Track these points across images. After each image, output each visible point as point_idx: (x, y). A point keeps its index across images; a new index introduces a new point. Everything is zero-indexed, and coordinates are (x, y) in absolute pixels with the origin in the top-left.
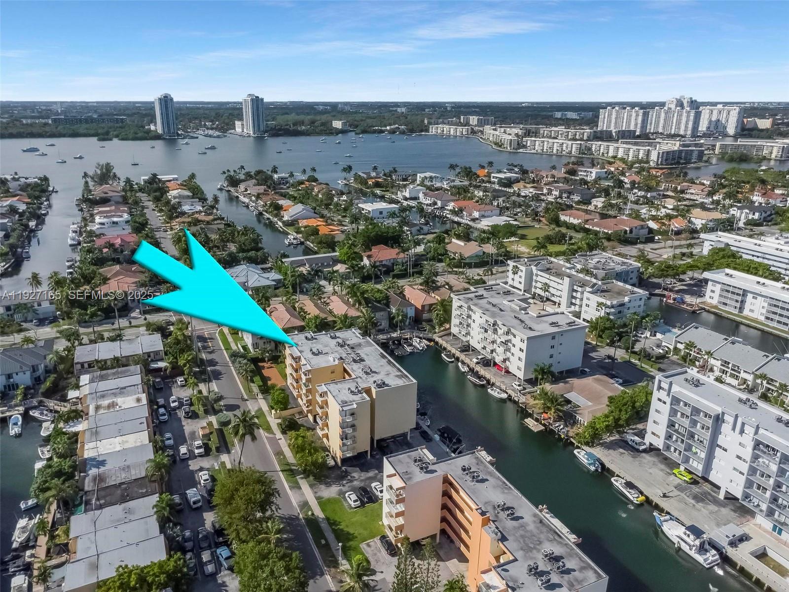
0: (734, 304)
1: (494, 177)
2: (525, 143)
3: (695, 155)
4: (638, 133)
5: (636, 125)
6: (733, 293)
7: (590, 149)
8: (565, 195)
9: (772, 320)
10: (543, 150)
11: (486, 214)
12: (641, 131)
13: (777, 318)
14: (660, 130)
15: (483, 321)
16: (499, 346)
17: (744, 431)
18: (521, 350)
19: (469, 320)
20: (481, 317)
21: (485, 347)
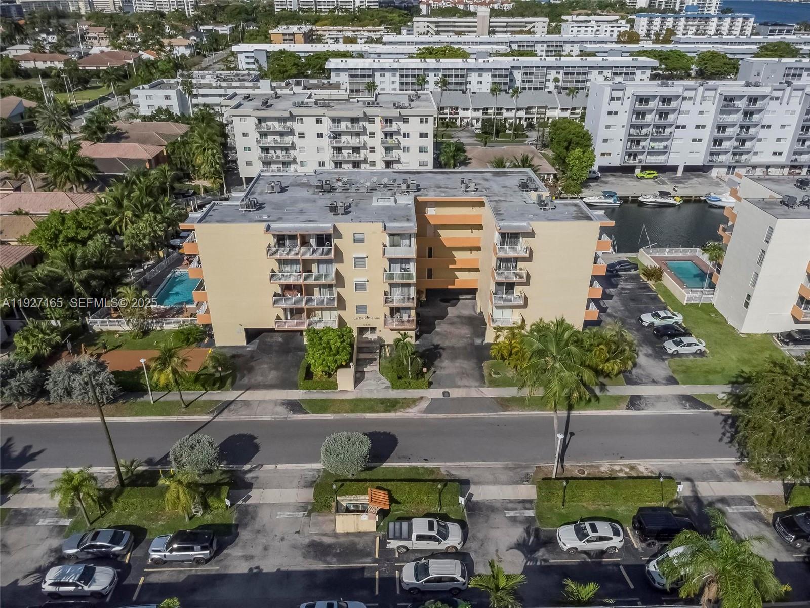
6: (363, 76)
15: (326, 126)
16: (372, 150)
17: (704, 99)
18: (421, 135)
19: (288, 140)
20: (319, 121)
21: (338, 164)
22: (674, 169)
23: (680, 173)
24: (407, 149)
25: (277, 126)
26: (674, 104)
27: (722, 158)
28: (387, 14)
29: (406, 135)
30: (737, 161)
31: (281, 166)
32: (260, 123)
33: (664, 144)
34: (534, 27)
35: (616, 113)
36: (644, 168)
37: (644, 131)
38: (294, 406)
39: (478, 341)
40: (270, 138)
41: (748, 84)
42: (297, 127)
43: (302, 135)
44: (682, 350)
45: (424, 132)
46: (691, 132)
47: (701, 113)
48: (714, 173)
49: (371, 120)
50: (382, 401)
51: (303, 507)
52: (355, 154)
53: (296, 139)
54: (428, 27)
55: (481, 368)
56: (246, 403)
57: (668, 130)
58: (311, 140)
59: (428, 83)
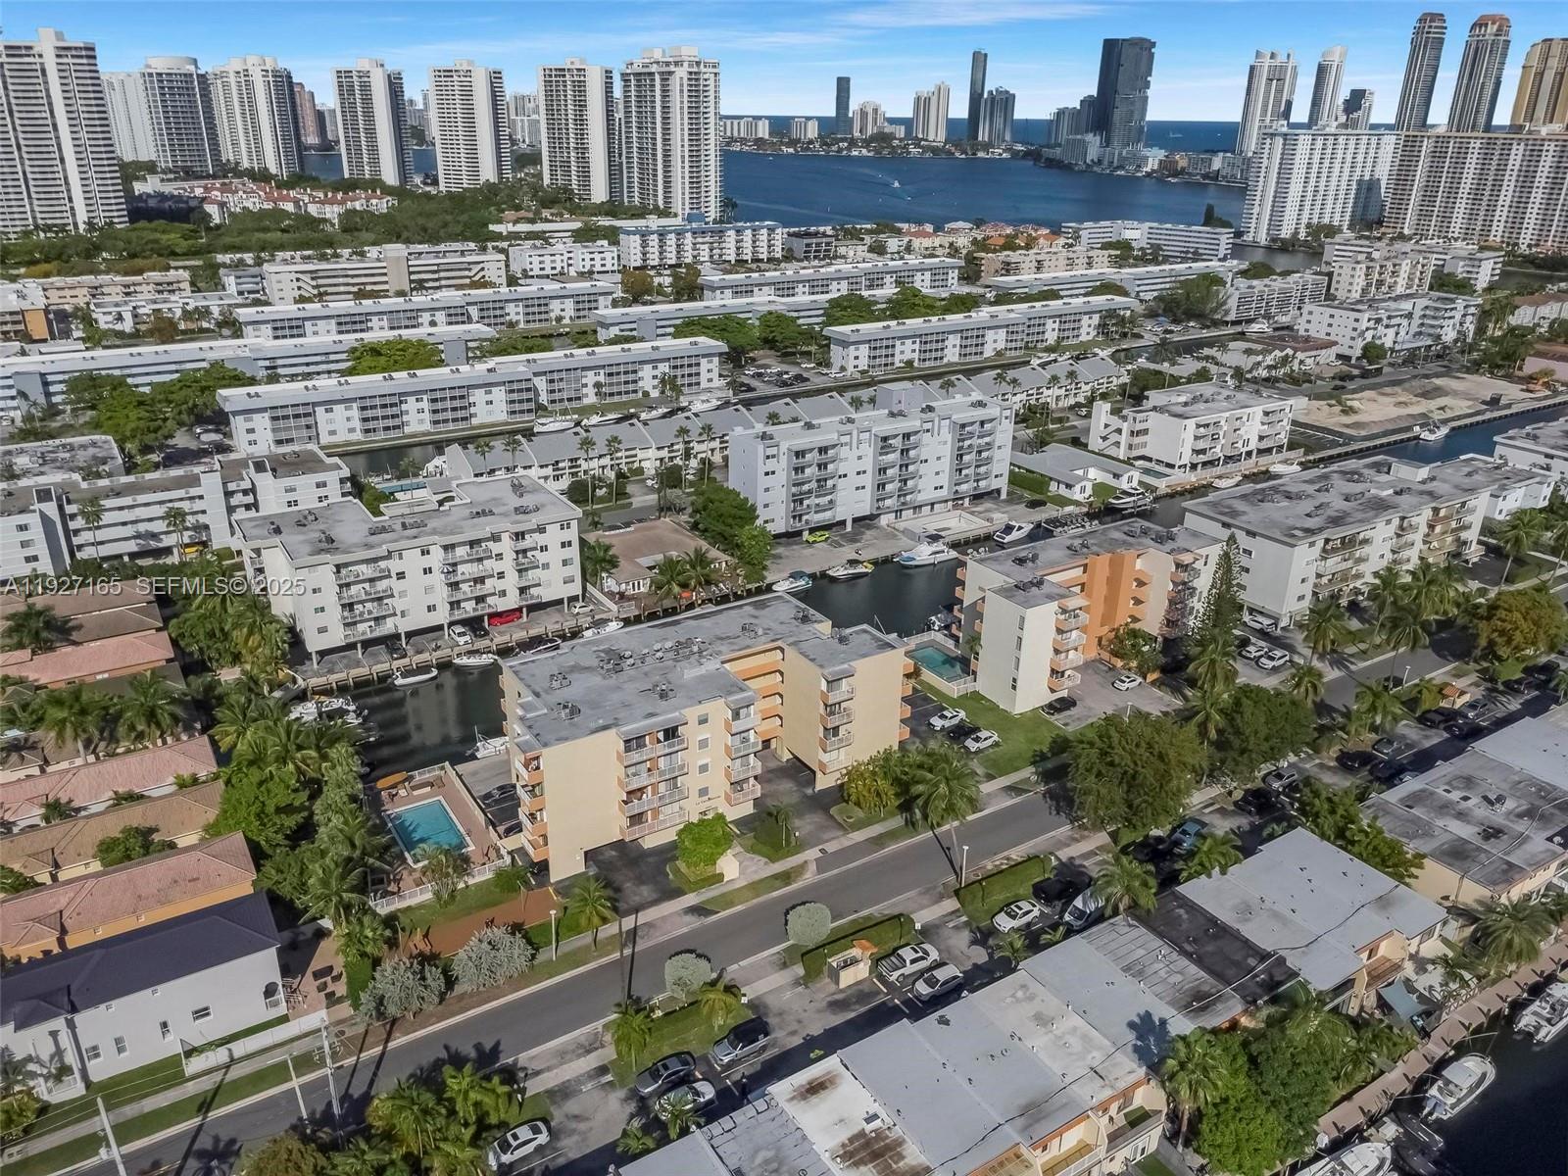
0: (305, 433)
6: (296, 417)
9: (375, 431)
13: (381, 424)
15: (437, 557)
16: (501, 576)
17: (859, 442)
18: (563, 545)
19: (382, 585)
20: (425, 552)
21: (455, 605)
22: (843, 523)
23: (849, 528)
24: (546, 566)
25: (366, 571)
26: (831, 452)
27: (888, 502)
28: (158, 235)
29: (543, 549)
30: (903, 504)
31: (372, 623)
32: (338, 572)
33: (829, 498)
34: (483, 269)
35: (773, 473)
36: (812, 531)
37: (806, 488)
38: (699, 910)
39: (809, 791)
40: (354, 589)
41: (892, 415)
42: (395, 566)
43: (401, 576)
44: (982, 745)
45: (566, 540)
46: (854, 480)
47: (860, 458)
48: (885, 520)
49: (495, 538)
50: (776, 877)
51: (797, 983)
52: (478, 586)
53: (393, 582)
54: (298, 280)
55: (832, 817)
56: (649, 925)
57: (830, 483)
58: (415, 580)
59: (407, 412)
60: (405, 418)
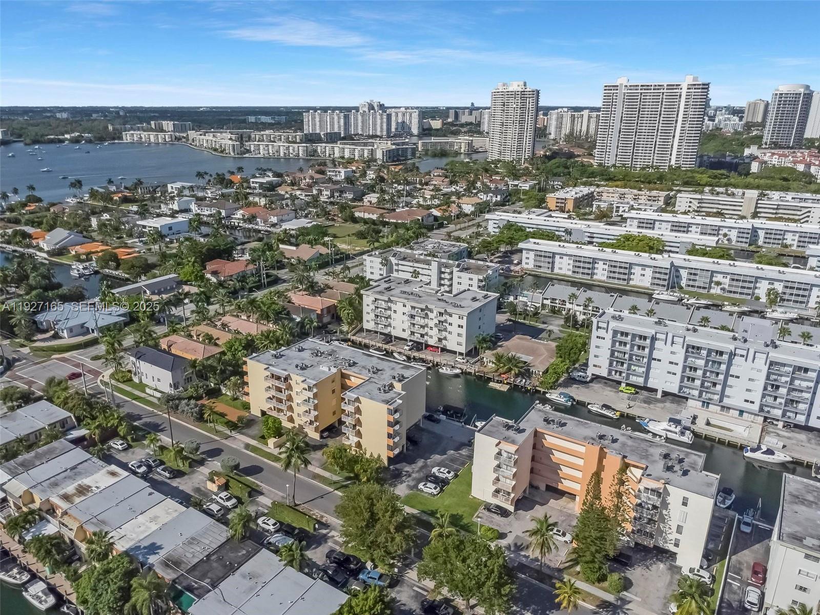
0: (547, 265)
1: (253, 182)
2: (248, 148)
3: (409, 153)
4: (342, 136)
5: (339, 127)
6: (545, 257)
7: (316, 151)
8: (336, 194)
9: (578, 272)
10: (269, 154)
11: (284, 218)
12: (345, 133)
13: (581, 270)
14: (360, 132)
15: (408, 310)
16: (431, 328)
18: (459, 326)
19: (388, 312)
20: (404, 306)
21: (413, 333)
24: (450, 333)
25: (383, 304)
26: (648, 342)
27: (695, 392)
29: (450, 324)
31: (384, 326)
32: (375, 301)
33: (642, 369)
35: (602, 339)
36: (629, 385)
37: (625, 356)
38: (247, 446)
40: (379, 310)
41: (734, 338)
42: (393, 307)
43: (395, 312)
45: (461, 324)
46: (665, 365)
47: (673, 353)
48: (690, 404)
49: (431, 311)
50: (274, 456)
52: (422, 329)
53: (392, 313)
54: (690, 202)
58: (399, 315)
59: (597, 268)
60: (596, 271)
